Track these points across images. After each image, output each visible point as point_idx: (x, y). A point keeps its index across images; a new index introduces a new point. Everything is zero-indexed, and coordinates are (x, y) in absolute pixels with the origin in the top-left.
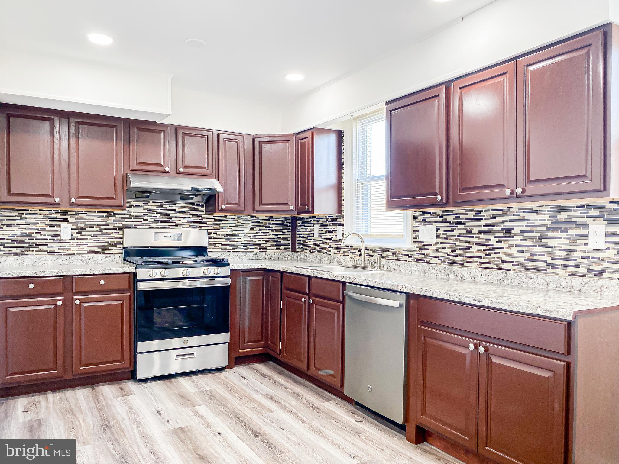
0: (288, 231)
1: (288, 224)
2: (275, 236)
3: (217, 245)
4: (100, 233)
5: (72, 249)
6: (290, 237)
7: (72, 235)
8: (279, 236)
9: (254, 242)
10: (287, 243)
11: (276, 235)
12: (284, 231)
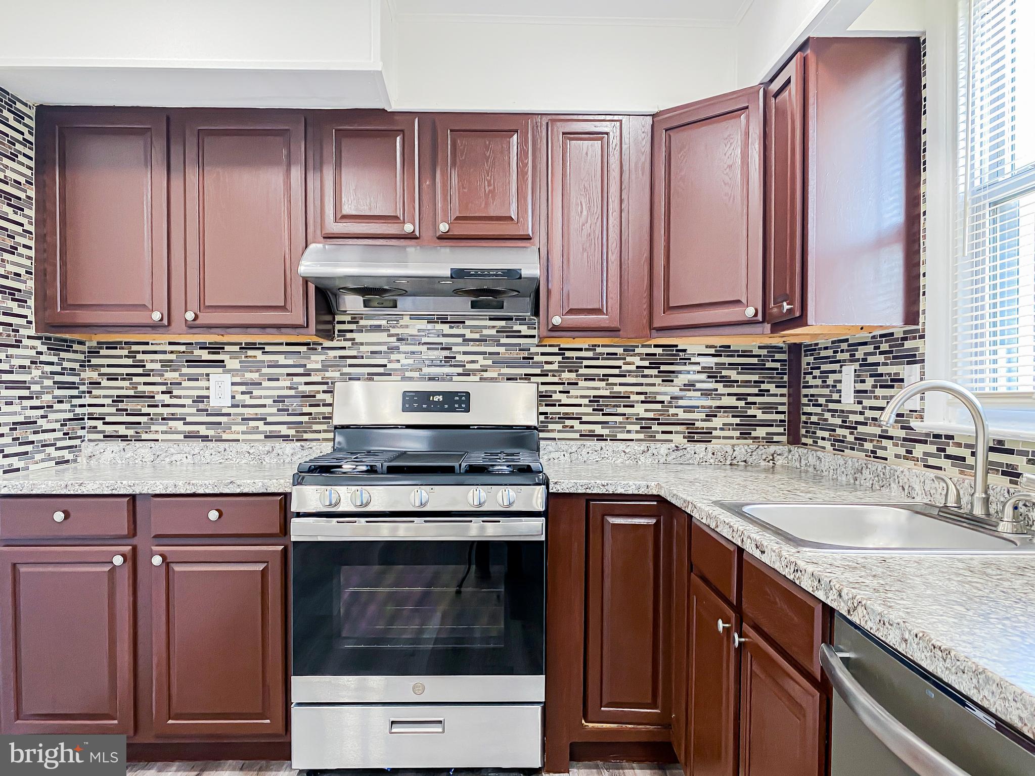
0: (777, 387)
1: (778, 365)
2: (737, 399)
3: (568, 423)
4: (292, 392)
5: (234, 428)
6: (783, 404)
7: (233, 397)
8: (750, 399)
9: (673, 415)
10: (776, 421)
11: (740, 397)
12: (763, 386)
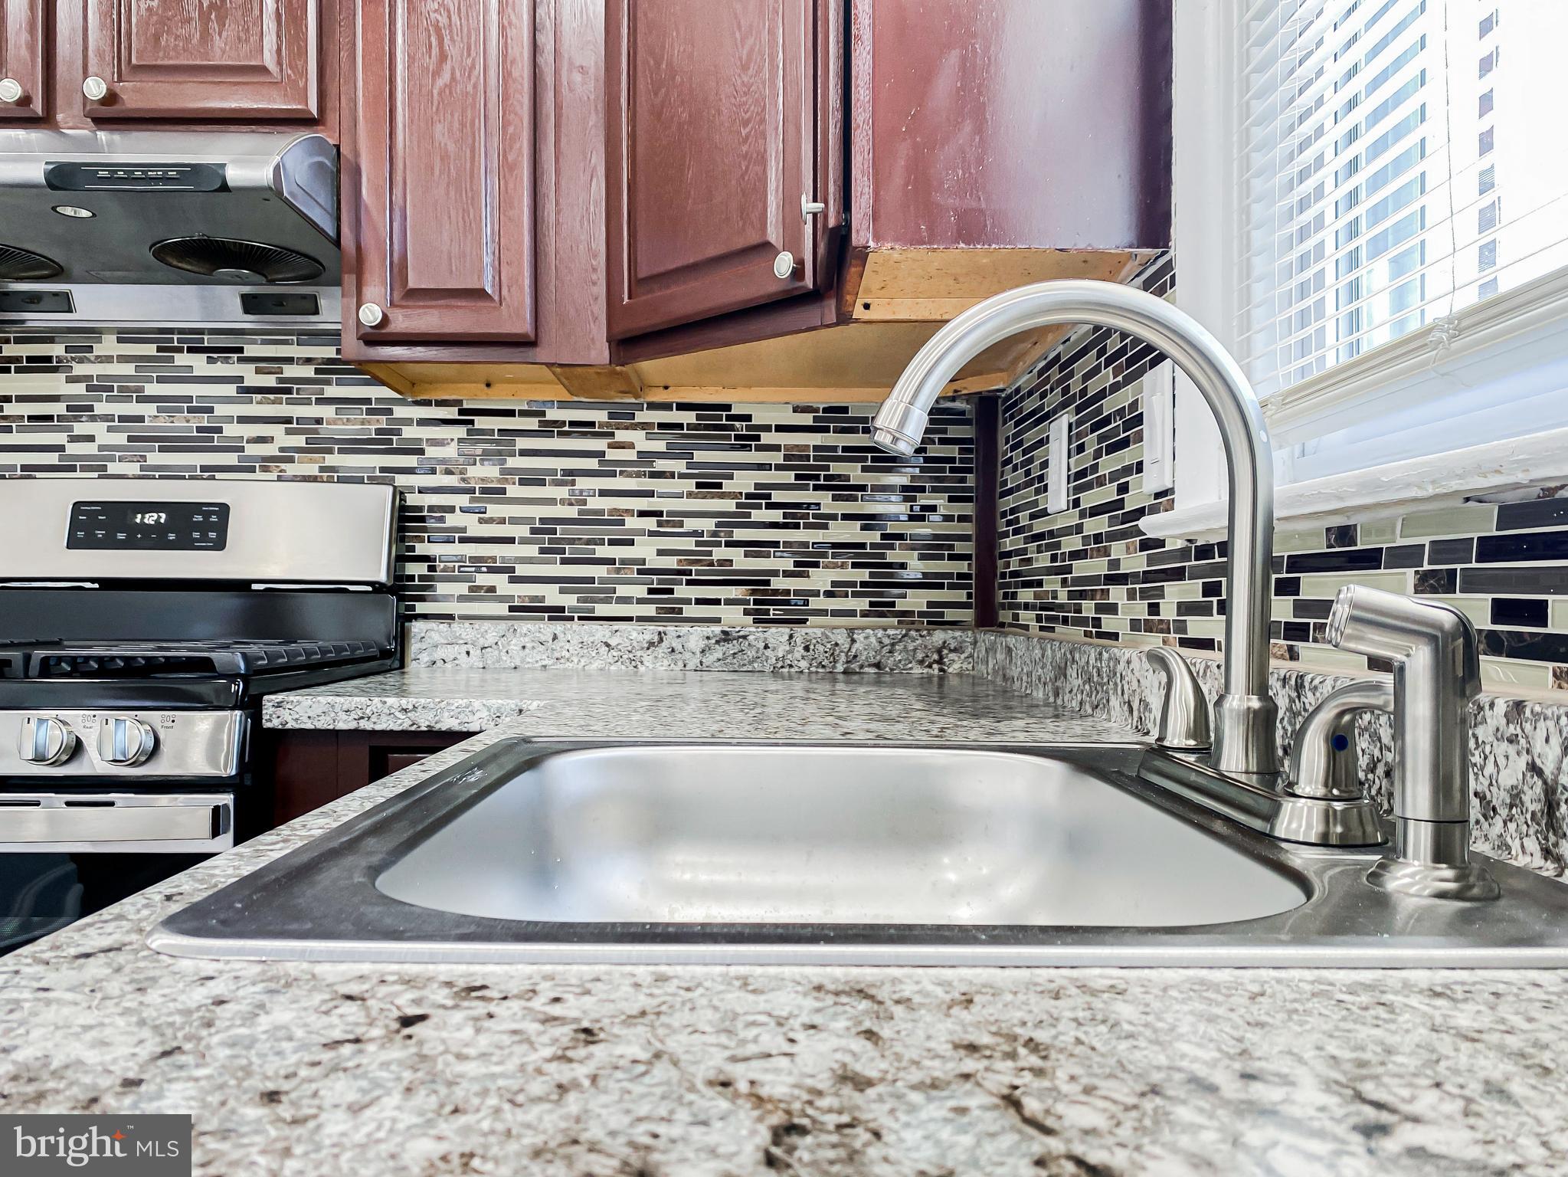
0: (951, 499)
1: (953, 451)
2: (864, 528)
3: (483, 580)
6: (965, 538)
8: (892, 527)
9: (722, 563)
10: (949, 575)
11: (869, 522)
12: (924, 500)
